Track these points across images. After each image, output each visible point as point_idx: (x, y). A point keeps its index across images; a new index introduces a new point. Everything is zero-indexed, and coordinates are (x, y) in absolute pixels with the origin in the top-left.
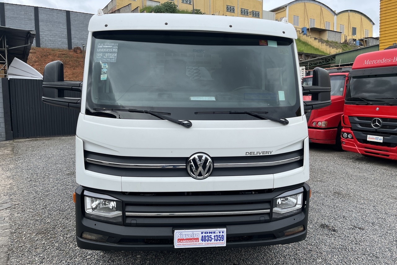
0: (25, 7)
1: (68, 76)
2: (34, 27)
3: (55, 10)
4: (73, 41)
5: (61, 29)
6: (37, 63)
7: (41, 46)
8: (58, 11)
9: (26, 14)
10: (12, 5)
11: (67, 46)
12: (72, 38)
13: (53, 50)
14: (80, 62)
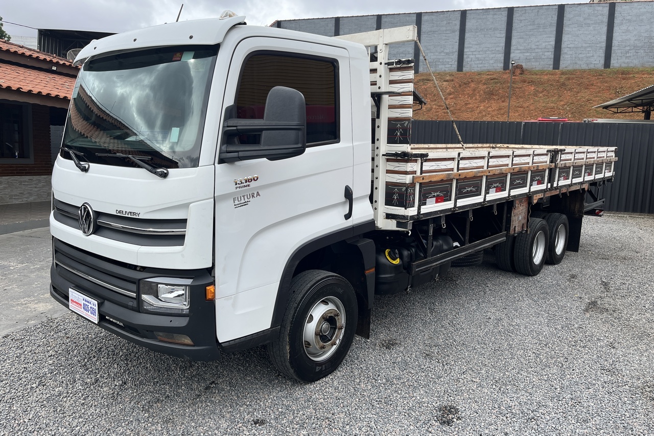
0: (449, 13)
1: (491, 113)
2: (458, 42)
3: (490, 10)
4: (512, 55)
5: (497, 39)
6: (452, 96)
7: (464, 69)
8: (495, 10)
9: (449, 23)
10: (431, 14)
11: (502, 65)
12: (512, 51)
13: (479, 74)
14: (516, 89)
